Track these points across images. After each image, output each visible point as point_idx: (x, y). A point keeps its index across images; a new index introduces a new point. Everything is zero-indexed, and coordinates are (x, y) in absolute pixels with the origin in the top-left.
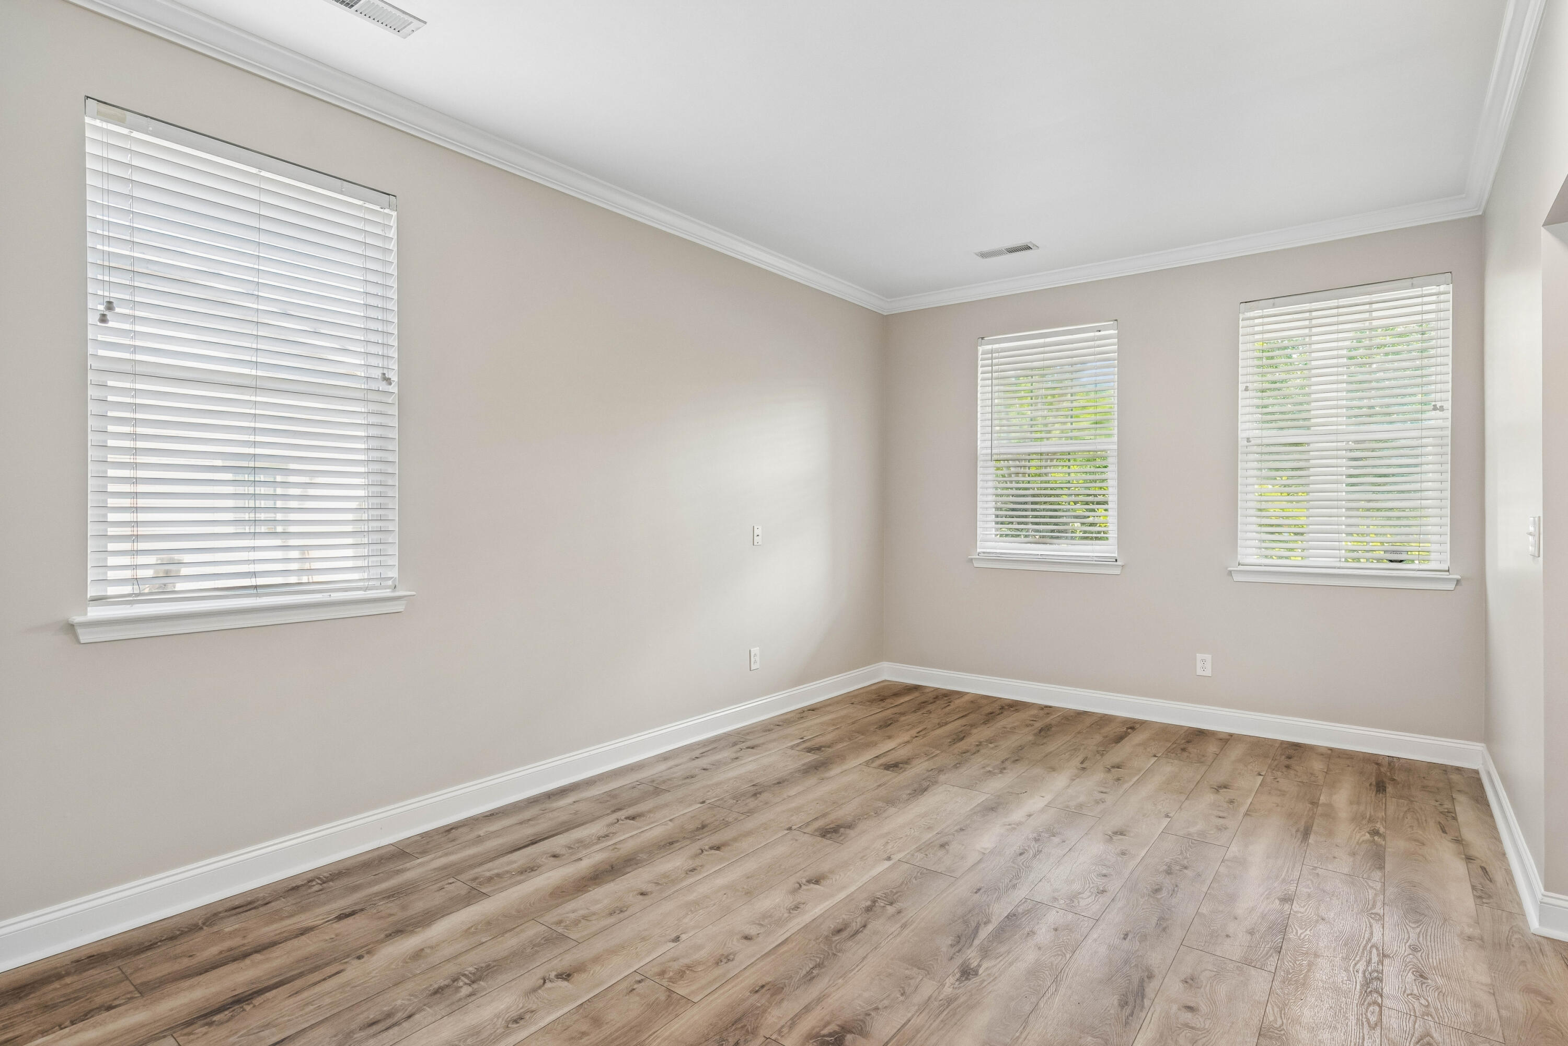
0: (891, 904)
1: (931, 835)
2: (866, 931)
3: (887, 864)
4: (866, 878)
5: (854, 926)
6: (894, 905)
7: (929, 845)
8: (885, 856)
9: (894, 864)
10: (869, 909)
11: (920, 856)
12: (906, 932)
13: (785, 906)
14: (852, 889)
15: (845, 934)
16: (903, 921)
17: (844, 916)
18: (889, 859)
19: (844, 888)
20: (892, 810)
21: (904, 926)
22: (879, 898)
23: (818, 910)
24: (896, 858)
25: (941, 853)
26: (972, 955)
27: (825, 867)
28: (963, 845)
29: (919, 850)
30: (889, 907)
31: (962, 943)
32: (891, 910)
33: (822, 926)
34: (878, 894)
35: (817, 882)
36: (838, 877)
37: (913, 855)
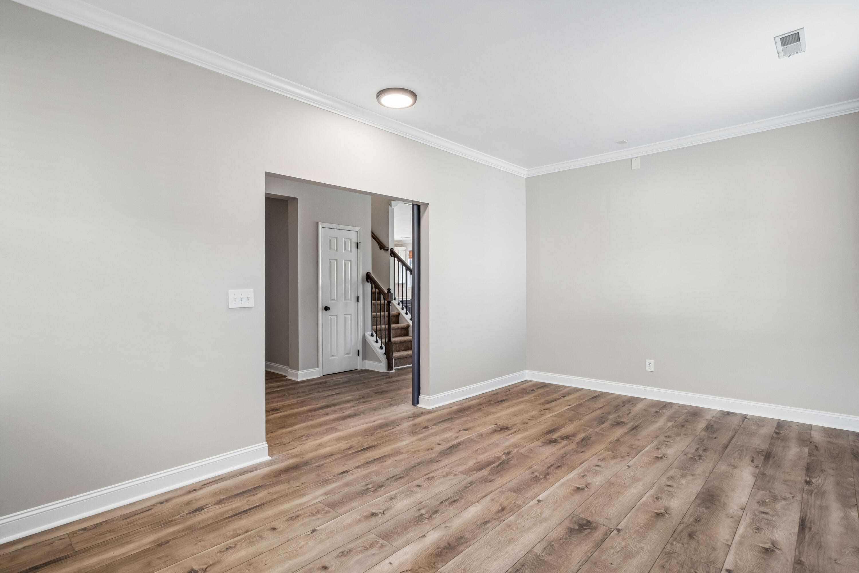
0: (536, 476)
1: (509, 519)
2: (547, 466)
3: (540, 498)
4: (551, 489)
5: (553, 468)
6: (535, 476)
7: (512, 511)
8: (541, 503)
9: (535, 497)
10: (548, 474)
11: (519, 502)
12: (530, 465)
13: (589, 477)
14: (558, 484)
15: (556, 466)
16: (531, 469)
17: (559, 472)
18: (539, 501)
19: (562, 485)
20: (538, 550)
21: (531, 467)
22: (543, 479)
23: (571, 475)
24: (535, 502)
25: (506, 503)
26: (504, 457)
27: (577, 498)
28: (489, 510)
29: (519, 507)
30: (538, 475)
31: (507, 461)
32: (537, 474)
33: (567, 469)
34: (543, 481)
35: (578, 488)
36: (568, 491)
37: (524, 503)
